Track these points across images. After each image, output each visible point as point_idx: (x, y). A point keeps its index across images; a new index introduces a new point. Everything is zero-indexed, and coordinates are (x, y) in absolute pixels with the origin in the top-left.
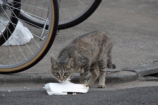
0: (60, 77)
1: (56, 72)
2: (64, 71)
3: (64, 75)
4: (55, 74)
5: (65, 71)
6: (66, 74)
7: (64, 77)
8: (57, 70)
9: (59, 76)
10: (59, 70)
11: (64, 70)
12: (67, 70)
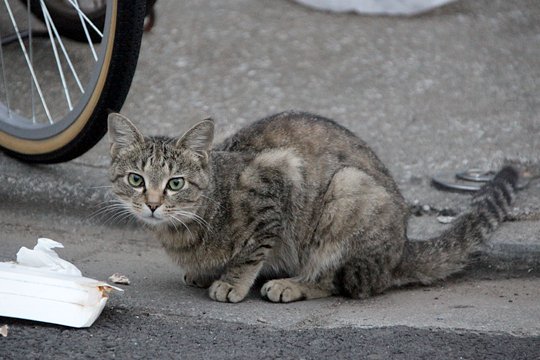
0: (145, 191)
1: (130, 171)
2: (171, 167)
3: (168, 186)
4: (125, 179)
5: (174, 169)
6: (176, 184)
7: (165, 192)
8: (134, 162)
9: (141, 190)
10: (144, 164)
11: (167, 165)
12: (181, 166)
